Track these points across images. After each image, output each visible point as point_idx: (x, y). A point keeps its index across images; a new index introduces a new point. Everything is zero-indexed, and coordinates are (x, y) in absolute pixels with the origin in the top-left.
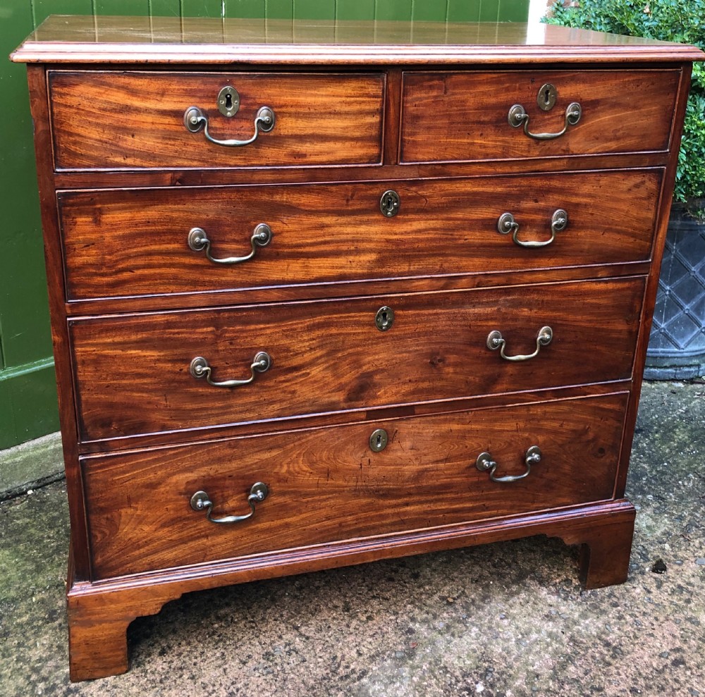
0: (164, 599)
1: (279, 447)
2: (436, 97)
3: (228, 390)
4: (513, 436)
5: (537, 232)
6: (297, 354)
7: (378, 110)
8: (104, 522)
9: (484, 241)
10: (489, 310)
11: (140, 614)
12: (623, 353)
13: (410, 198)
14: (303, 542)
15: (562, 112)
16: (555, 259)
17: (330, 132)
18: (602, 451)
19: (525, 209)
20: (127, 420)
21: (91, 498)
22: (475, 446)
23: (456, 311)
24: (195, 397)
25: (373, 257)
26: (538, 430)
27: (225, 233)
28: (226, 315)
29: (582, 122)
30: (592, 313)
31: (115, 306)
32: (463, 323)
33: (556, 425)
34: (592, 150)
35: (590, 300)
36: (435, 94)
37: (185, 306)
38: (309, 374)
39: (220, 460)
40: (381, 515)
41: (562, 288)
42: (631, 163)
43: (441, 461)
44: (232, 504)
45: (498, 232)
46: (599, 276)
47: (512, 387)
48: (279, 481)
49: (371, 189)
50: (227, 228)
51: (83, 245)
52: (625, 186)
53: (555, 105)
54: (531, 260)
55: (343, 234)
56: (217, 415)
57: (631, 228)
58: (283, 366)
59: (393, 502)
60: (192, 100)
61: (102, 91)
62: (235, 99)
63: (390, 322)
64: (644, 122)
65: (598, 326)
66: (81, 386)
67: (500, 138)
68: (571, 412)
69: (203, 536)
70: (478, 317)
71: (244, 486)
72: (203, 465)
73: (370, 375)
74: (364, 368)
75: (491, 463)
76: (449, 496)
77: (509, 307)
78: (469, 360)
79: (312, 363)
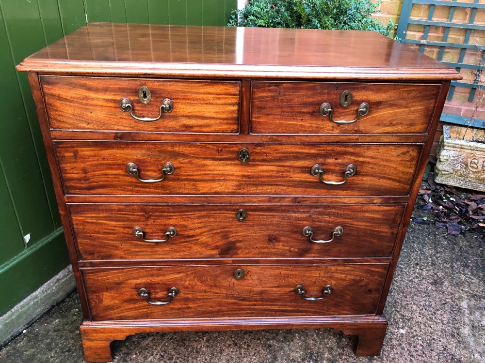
0: (128, 334)
1: (183, 272)
2: (273, 96)
3: (155, 244)
4: (316, 279)
5: (336, 176)
6: (191, 230)
7: (236, 102)
8: (95, 297)
9: (302, 179)
10: (304, 215)
11: (115, 339)
12: (387, 244)
13: (257, 153)
14: (198, 316)
15: (356, 108)
16: (347, 191)
17: (206, 115)
18: (370, 291)
19: (328, 163)
20: (102, 252)
21: (88, 286)
22: (294, 282)
23: (284, 214)
24: (136, 245)
25: (235, 183)
26: (331, 278)
27: (147, 166)
28: (151, 207)
29: (369, 114)
30: (370, 222)
31: (91, 199)
32: (289, 221)
33: (343, 276)
34: (375, 132)
35: (367, 215)
36: (273, 94)
37: (128, 202)
38: (198, 239)
39: (152, 275)
40: (240, 309)
41: (350, 207)
42: (401, 140)
43: (275, 287)
44: (160, 295)
45: (311, 174)
46: (375, 202)
47: (317, 255)
48: (185, 288)
49: (232, 147)
50: (148, 164)
51: (70, 168)
52: (395, 153)
53: (351, 104)
54: (331, 191)
55: (217, 170)
56: (149, 255)
57: (398, 177)
58: (184, 235)
59: (248, 303)
60: (124, 94)
61: (71, 88)
62: (149, 94)
63: (245, 218)
64: (412, 117)
65: (372, 229)
66: (77, 235)
67: (314, 122)
68: (352, 270)
69: (146, 308)
70: (297, 219)
71: (166, 288)
72: (143, 277)
73: (234, 243)
74: (230, 239)
75: (303, 292)
76: (278, 303)
77: (317, 214)
78: (292, 240)
79: (200, 234)
